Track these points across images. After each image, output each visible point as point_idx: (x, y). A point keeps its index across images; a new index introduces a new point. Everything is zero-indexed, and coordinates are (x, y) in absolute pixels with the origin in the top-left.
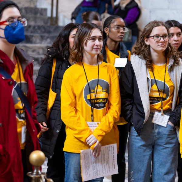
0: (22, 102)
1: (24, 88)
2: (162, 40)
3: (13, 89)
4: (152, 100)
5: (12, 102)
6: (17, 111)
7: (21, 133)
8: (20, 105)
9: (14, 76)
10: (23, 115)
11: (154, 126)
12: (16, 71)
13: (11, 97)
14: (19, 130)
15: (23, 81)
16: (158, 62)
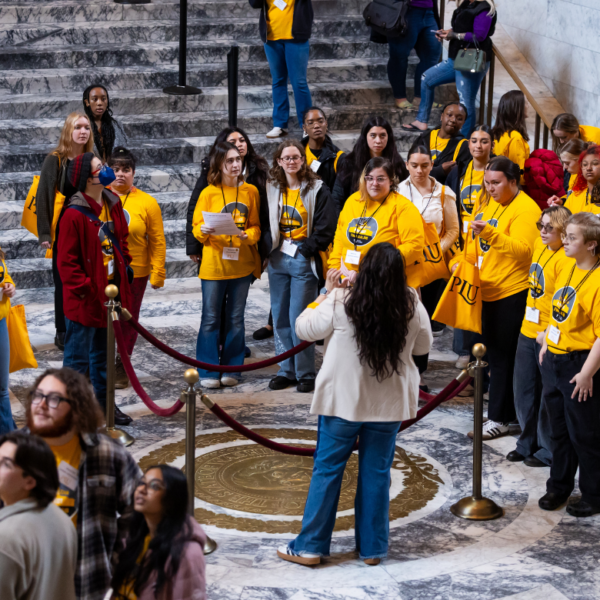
0: (109, 238)
1: (110, 226)
2: (292, 162)
3: (100, 230)
4: (282, 228)
5: (99, 241)
6: (104, 247)
7: (107, 266)
8: (107, 242)
9: (102, 218)
10: (111, 250)
11: (283, 255)
12: (103, 211)
13: (98, 238)
14: (105, 264)
15: (110, 221)
16: (293, 185)
